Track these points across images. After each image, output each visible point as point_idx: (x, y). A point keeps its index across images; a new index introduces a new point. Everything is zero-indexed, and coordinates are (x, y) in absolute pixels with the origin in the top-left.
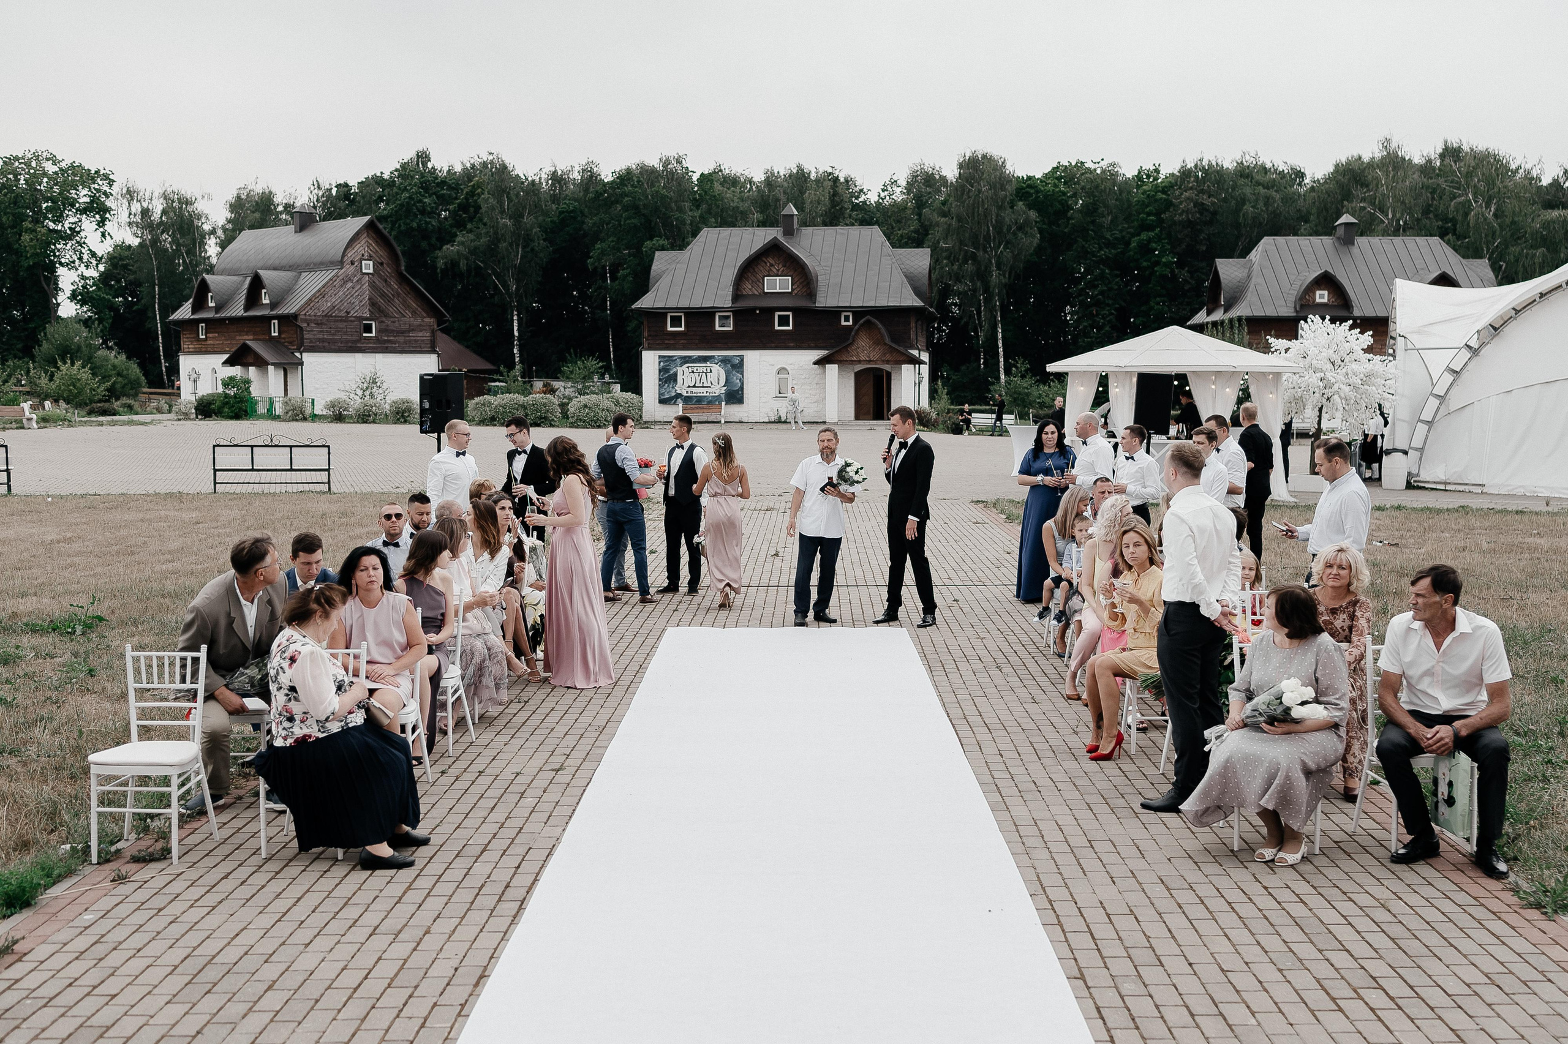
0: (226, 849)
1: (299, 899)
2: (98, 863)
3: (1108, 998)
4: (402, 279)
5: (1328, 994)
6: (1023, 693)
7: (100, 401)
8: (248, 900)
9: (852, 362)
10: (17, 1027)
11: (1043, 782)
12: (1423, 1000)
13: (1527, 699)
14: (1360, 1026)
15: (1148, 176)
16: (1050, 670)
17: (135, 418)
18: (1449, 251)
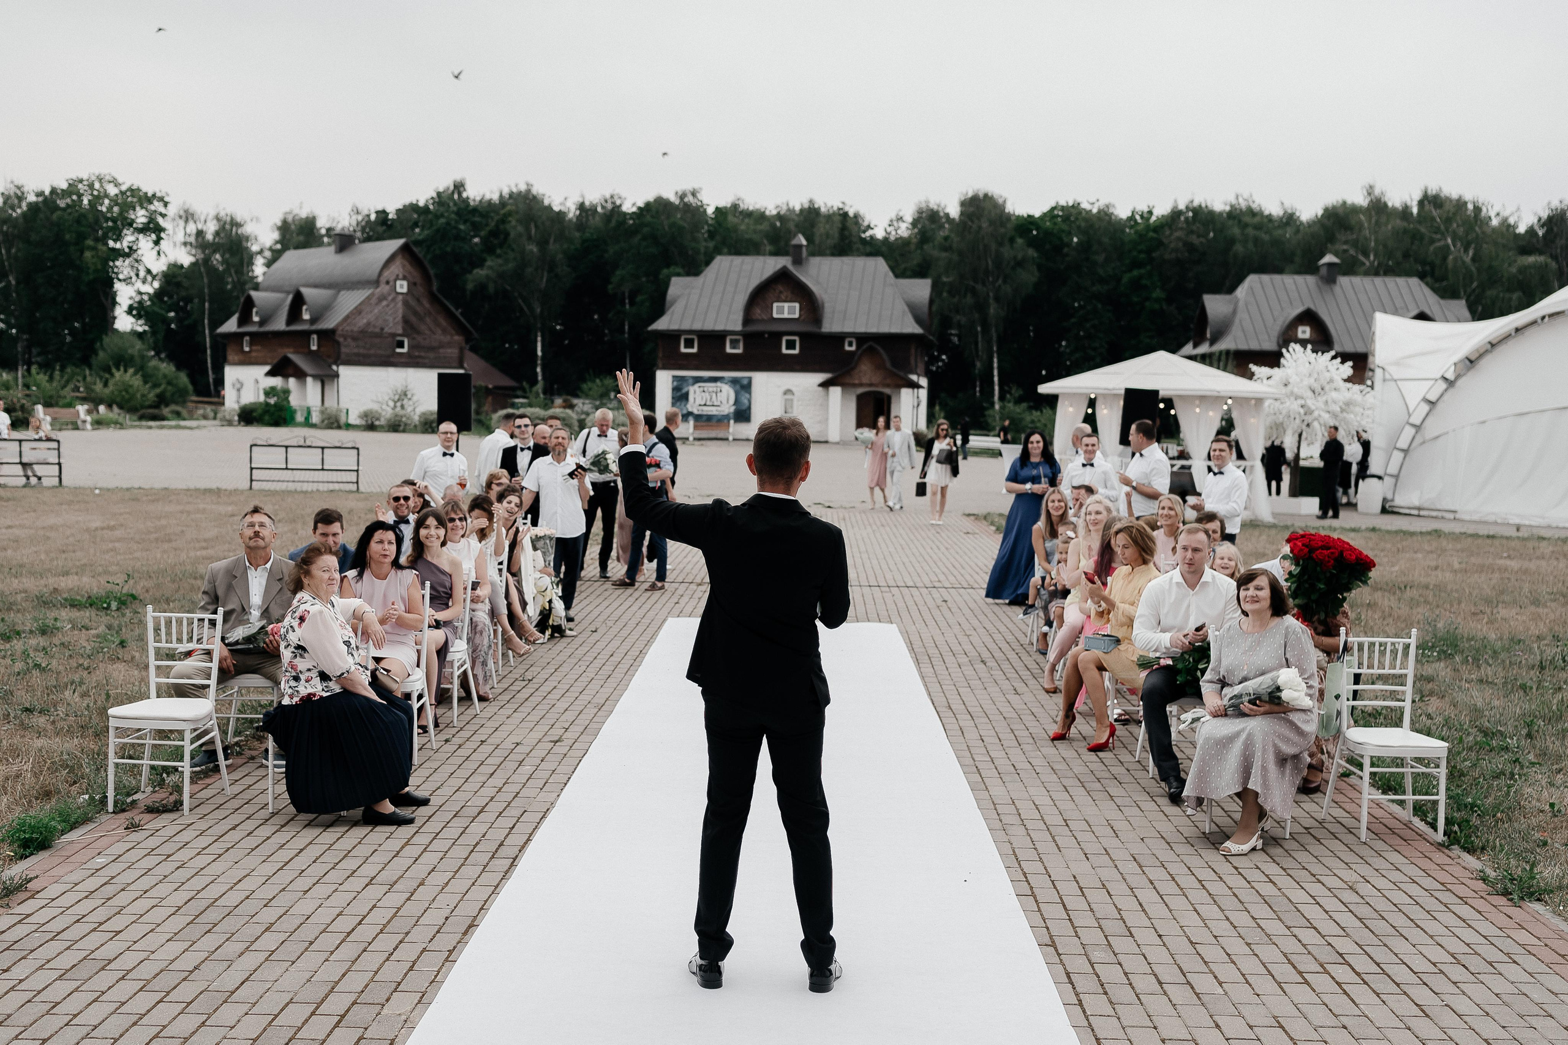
0: (236, 803)
1: (302, 850)
2: (114, 812)
3: (1077, 964)
4: (433, 298)
5: (1295, 967)
6: (1006, 685)
7: (150, 407)
8: (253, 850)
9: (854, 386)
10: (24, 958)
11: (1022, 765)
12: (1389, 976)
13: (1496, 703)
14: (1326, 998)
15: (1142, 216)
16: (1033, 666)
17: (183, 423)
18: (1427, 291)
